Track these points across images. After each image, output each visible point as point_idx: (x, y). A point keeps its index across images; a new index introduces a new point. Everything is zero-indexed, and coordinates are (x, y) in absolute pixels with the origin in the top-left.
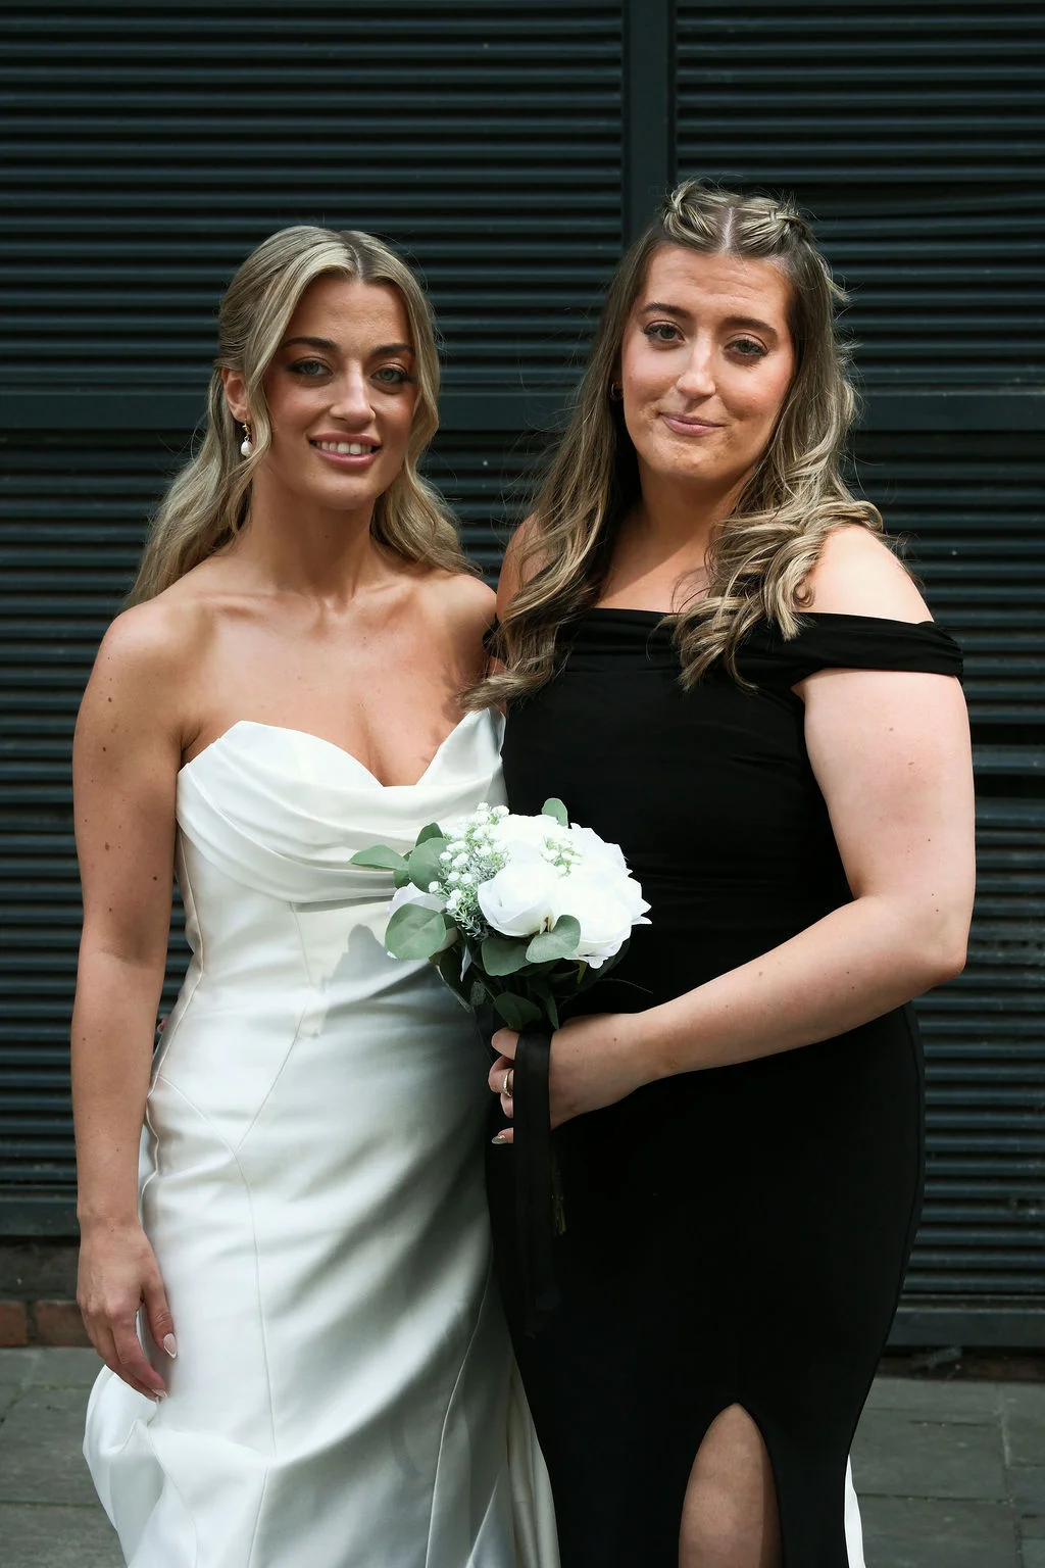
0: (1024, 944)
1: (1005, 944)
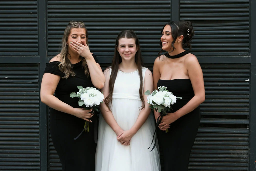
0: (241, 154)
1: (238, 154)
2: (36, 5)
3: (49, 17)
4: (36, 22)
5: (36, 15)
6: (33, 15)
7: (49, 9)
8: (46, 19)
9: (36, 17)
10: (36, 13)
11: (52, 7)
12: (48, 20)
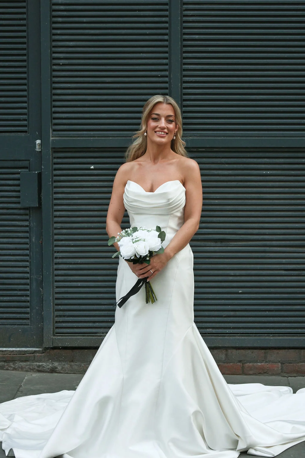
2: (167, 64)
3: (185, 82)
4: (167, 88)
5: (167, 79)
6: (161, 79)
7: (184, 70)
8: (181, 85)
9: (166, 82)
10: (167, 76)
11: (189, 68)
12: (183, 87)
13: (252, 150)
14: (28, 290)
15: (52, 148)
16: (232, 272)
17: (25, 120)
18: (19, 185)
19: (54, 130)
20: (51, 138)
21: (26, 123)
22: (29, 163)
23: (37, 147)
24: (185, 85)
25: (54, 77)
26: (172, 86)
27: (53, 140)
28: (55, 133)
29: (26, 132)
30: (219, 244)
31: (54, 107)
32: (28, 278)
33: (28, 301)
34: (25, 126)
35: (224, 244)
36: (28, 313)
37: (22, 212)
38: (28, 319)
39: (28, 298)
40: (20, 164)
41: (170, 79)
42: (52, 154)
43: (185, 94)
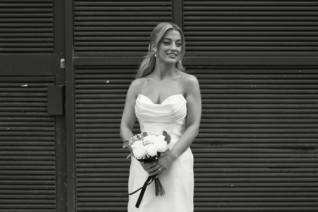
3: (185, 10)
4: (170, 16)
5: (170, 8)
6: (166, 8)
8: (183, 13)
9: (170, 11)
10: (170, 6)
12: (184, 14)
13: (242, 67)
14: (54, 185)
15: (74, 66)
16: (225, 170)
17: (52, 42)
18: (46, 97)
19: (76, 51)
20: (73, 58)
21: (51, 44)
22: (55, 78)
23: (62, 64)
24: (185, 13)
25: (76, 6)
26: (175, 13)
27: (75, 59)
28: (76, 53)
29: (52, 52)
30: (214, 146)
31: (76, 31)
32: (54, 175)
33: (54, 194)
34: (51, 47)
35: (219, 145)
36: (54, 204)
37: (49, 119)
38: (55, 208)
39: (54, 191)
40: (47, 79)
41: (173, 8)
42: (74, 71)
43: (185, 21)
